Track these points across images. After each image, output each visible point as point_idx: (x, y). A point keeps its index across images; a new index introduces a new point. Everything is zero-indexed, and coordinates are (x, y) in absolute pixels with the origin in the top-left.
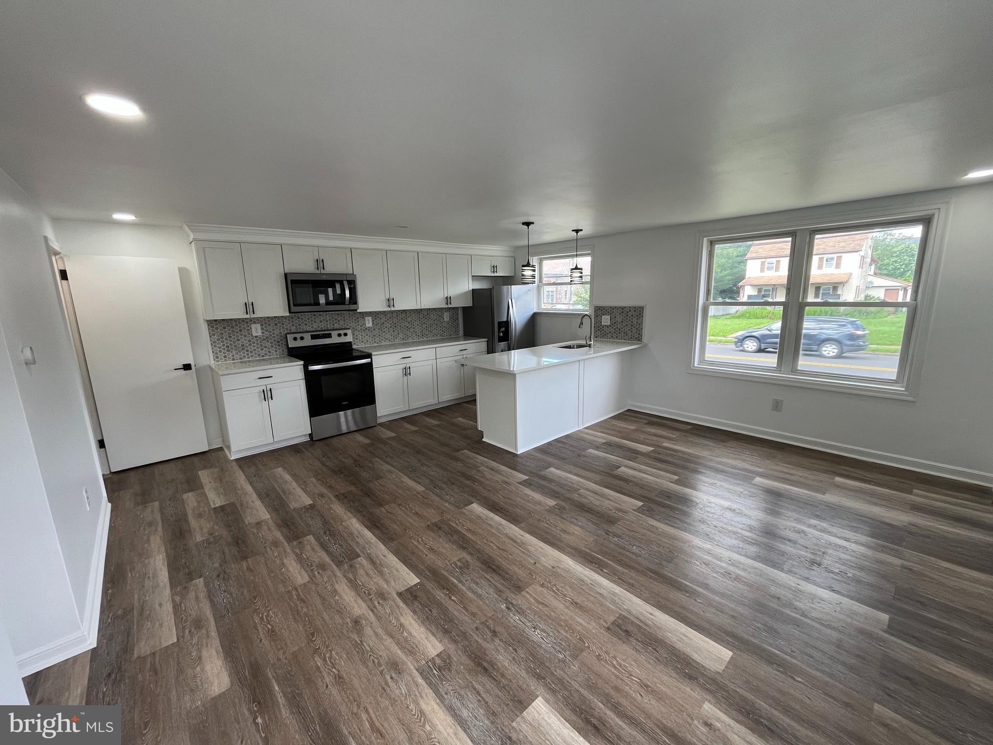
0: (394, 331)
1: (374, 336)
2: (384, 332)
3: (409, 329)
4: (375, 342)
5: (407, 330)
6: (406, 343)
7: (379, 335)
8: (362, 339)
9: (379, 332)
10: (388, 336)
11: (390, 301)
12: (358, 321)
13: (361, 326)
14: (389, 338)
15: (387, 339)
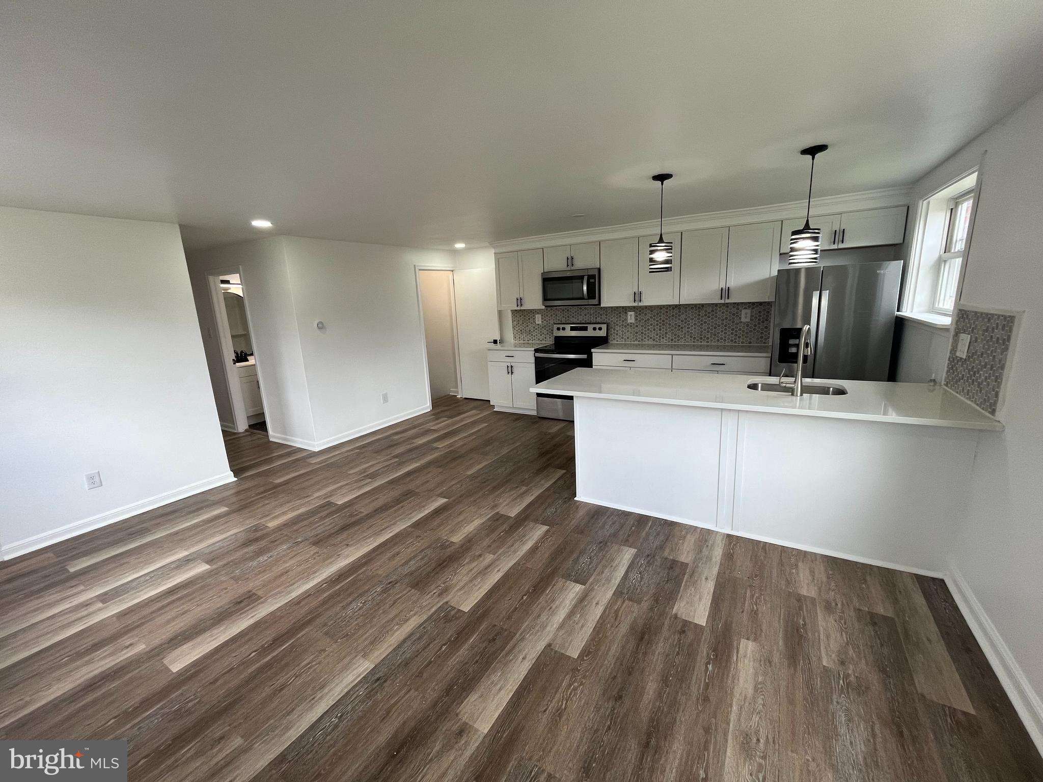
0: (660, 330)
1: (637, 333)
2: (648, 329)
3: (680, 328)
4: (636, 340)
5: (679, 330)
6: (675, 345)
7: (642, 333)
8: (623, 335)
9: (642, 330)
10: (653, 335)
11: (638, 296)
12: (620, 316)
13: (623, 321)
14: (654, 336)
15: (651, 338)
